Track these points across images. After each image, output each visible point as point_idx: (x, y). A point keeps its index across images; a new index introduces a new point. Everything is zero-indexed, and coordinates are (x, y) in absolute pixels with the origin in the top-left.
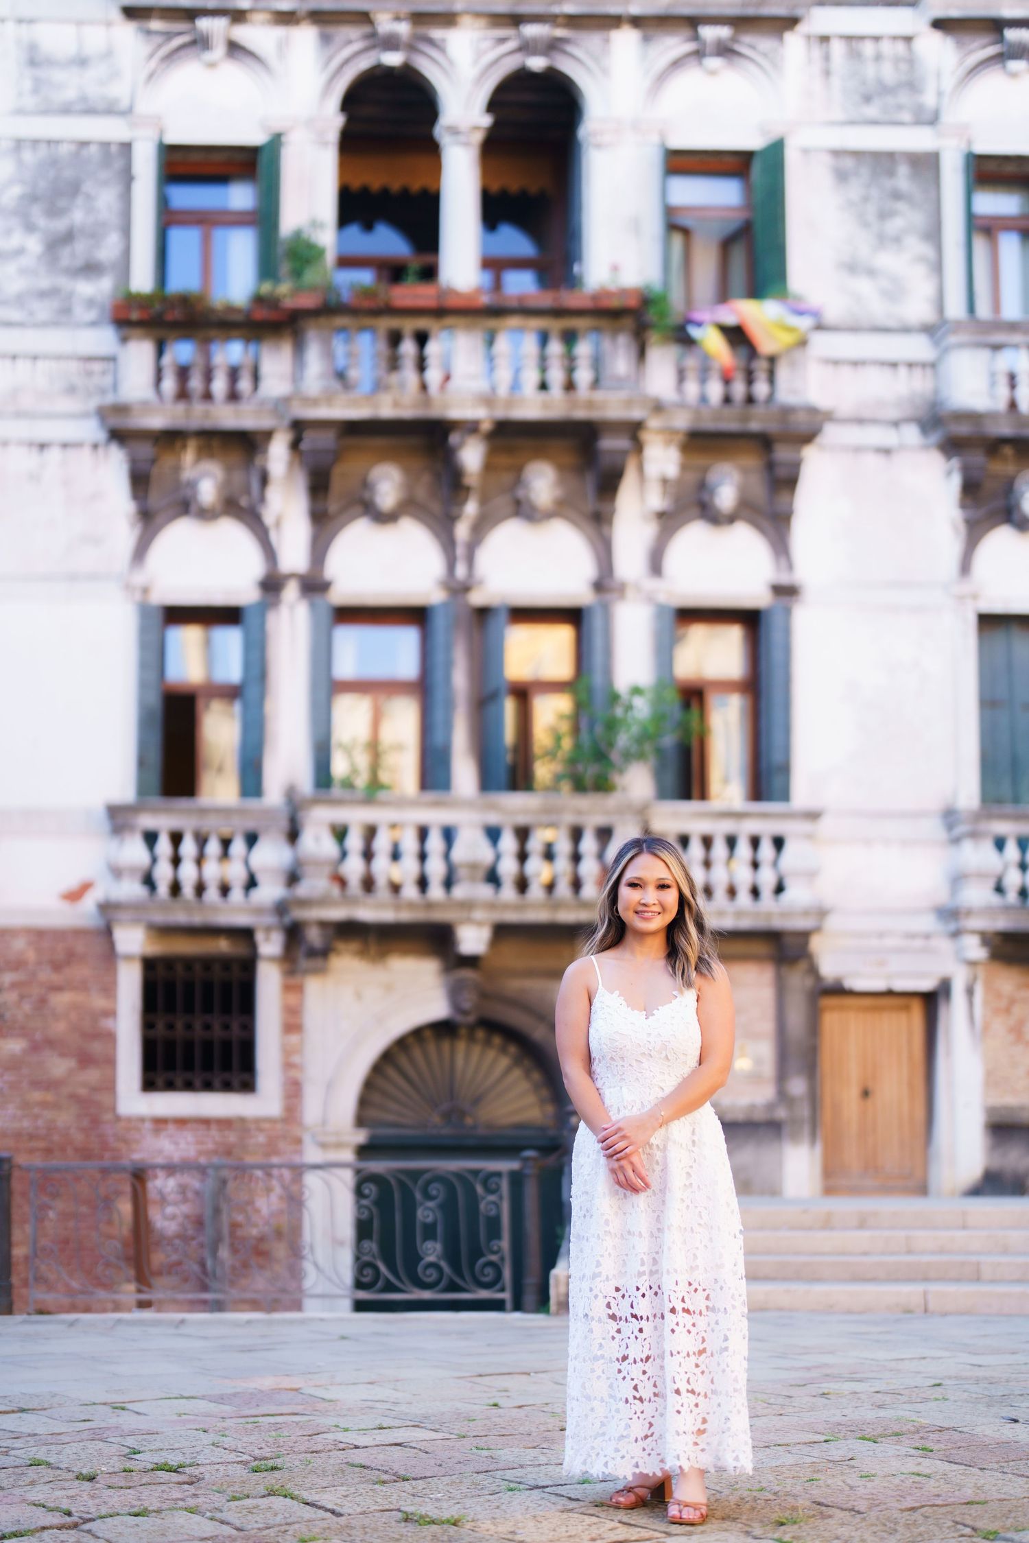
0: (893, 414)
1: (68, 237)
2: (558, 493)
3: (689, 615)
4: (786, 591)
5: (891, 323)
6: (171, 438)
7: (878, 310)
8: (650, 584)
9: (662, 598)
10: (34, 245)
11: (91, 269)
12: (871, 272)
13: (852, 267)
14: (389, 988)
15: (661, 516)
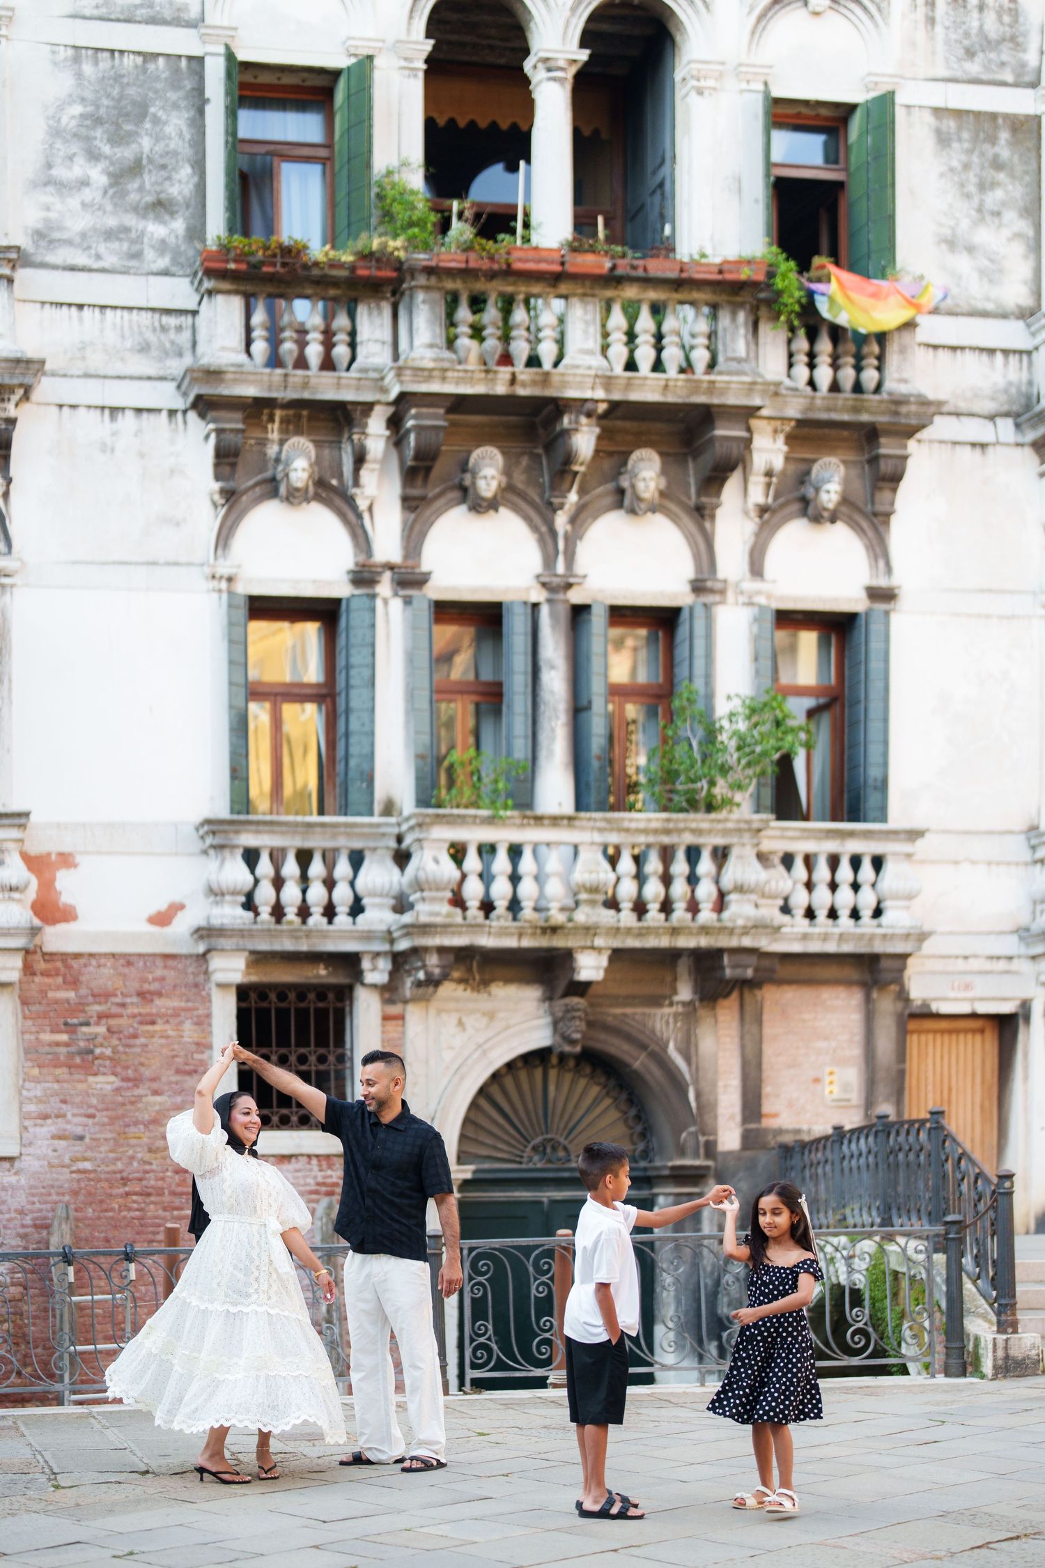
0: (989, 407)
1: (136, 168)
2: (663, 483)
3: (788, 619)
4: (882, 596)
5: (990, 307)
6: (258, 409)
7: (977, 292)
8: (750, 585)
9: (762, 600)
10: (98, 176)
11: (161, 207)
12: (970, 249)
13: (951, 243)
14: (491, 1016)
15: (763, 510)
